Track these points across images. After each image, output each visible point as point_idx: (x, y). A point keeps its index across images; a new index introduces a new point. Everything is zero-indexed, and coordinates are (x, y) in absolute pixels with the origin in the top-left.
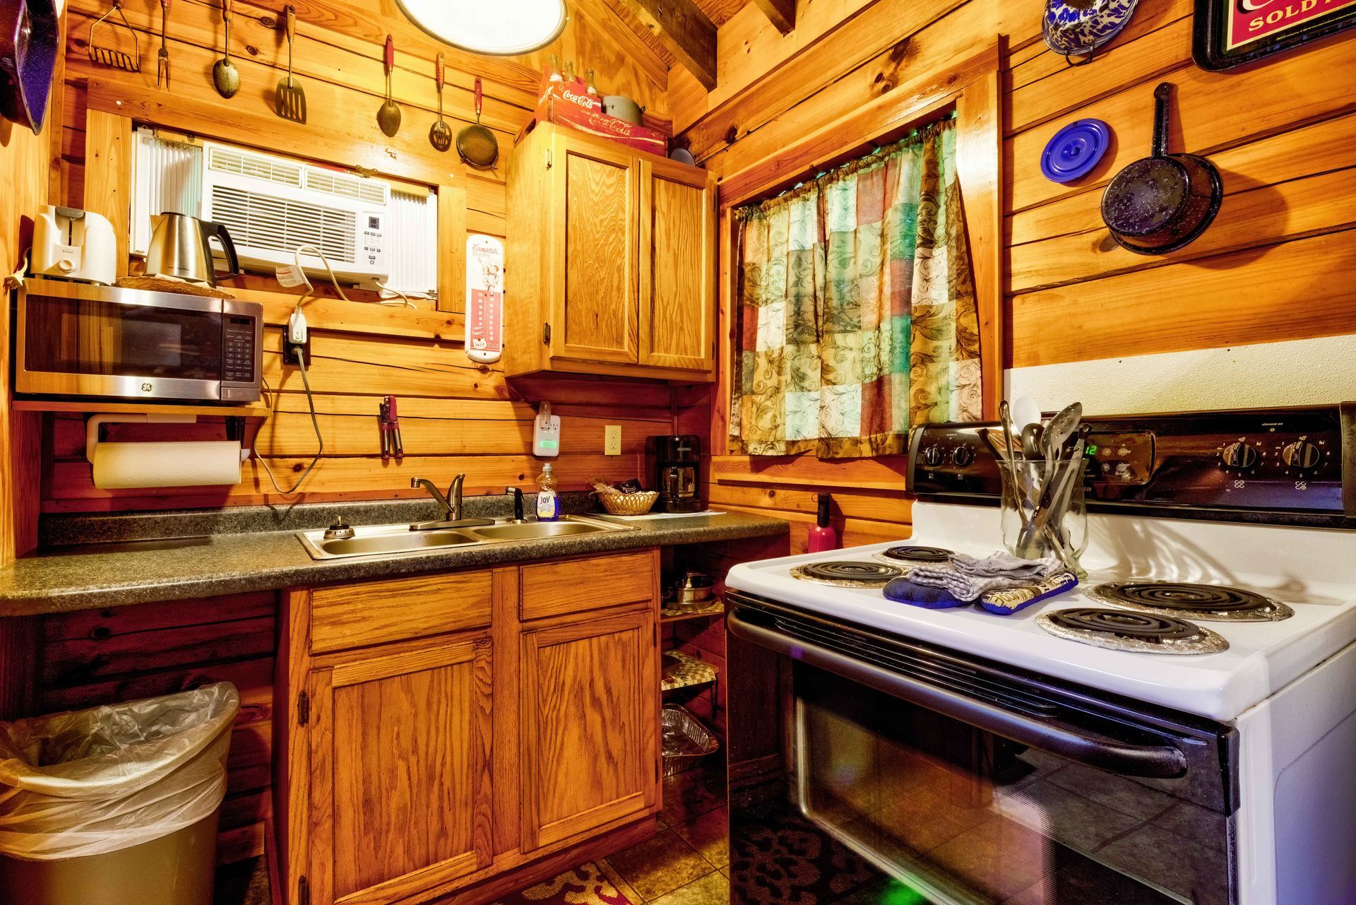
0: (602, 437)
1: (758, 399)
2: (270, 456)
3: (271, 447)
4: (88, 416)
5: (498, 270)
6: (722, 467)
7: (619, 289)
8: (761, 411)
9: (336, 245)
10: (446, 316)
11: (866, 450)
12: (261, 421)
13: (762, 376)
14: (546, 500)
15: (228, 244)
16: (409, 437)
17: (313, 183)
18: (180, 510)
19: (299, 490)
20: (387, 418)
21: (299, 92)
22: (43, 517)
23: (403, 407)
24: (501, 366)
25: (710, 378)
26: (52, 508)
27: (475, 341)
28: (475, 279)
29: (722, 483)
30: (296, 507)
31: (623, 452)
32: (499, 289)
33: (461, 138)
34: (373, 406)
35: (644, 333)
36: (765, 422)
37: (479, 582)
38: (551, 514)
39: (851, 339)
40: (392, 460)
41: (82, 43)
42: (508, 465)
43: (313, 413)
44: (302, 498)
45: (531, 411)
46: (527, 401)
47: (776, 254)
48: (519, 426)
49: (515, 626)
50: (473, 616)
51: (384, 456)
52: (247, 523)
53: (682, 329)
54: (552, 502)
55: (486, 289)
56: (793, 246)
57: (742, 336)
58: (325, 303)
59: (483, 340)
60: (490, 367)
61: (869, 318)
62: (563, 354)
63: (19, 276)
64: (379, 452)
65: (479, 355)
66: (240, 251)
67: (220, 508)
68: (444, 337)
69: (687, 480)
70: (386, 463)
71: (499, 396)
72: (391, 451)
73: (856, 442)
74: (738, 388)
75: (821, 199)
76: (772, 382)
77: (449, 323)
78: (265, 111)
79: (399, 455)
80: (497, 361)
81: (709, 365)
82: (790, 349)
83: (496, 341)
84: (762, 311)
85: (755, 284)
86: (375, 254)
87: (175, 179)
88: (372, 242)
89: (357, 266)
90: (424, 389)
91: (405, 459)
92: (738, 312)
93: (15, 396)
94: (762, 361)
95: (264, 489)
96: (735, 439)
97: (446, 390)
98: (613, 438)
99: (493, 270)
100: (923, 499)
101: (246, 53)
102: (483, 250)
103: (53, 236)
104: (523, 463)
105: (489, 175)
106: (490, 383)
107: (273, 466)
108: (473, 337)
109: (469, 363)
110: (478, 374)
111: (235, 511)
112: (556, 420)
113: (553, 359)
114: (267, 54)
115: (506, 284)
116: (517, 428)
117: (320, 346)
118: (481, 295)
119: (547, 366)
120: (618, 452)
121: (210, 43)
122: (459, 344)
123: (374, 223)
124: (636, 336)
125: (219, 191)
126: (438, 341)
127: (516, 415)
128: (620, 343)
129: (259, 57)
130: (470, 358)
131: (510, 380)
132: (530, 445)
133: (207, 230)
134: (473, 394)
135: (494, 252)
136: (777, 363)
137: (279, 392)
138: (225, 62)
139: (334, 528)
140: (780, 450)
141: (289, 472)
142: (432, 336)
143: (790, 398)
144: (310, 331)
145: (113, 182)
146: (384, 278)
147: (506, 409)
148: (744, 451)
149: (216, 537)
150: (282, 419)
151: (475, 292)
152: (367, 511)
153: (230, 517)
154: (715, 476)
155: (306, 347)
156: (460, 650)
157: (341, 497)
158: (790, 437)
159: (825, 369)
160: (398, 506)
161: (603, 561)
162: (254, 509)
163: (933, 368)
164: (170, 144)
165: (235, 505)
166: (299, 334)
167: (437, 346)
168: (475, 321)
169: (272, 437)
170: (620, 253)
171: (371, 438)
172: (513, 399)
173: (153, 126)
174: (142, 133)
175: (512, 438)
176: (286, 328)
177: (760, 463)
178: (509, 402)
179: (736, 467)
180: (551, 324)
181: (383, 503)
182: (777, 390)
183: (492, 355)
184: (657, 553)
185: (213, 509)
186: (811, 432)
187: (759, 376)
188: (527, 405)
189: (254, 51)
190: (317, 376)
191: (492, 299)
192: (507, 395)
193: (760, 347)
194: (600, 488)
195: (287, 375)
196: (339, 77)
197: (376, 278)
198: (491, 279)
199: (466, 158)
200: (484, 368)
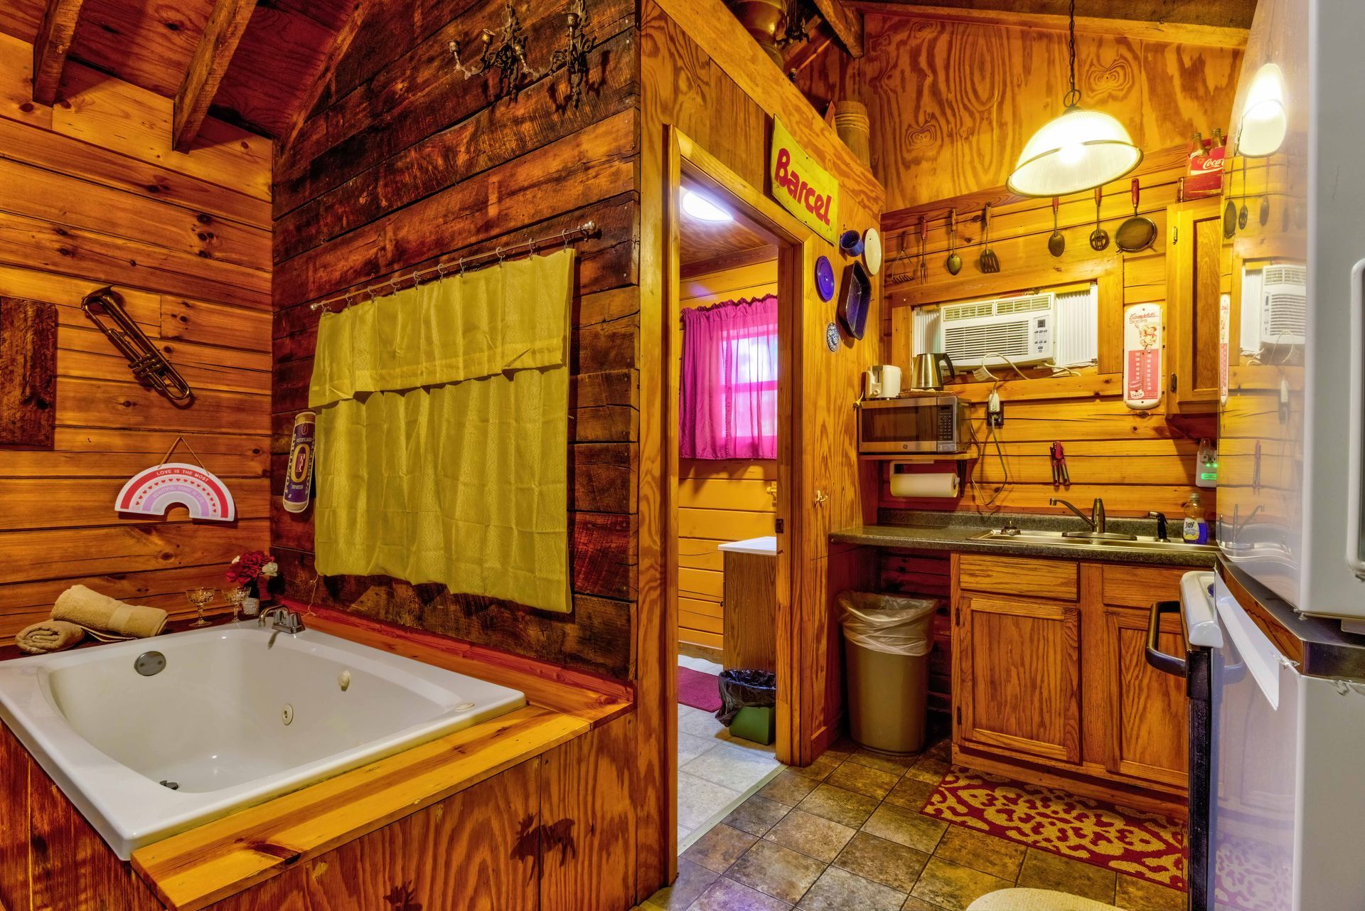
2: (981, 482)
3: (981, 476)
4: (889, 461)
5: (1155, 329)
9: (1018, 344)
10: (1105, 377)
12: (974, 461)
14: (1191, 525)
15: (949, 362)
16: (1074, 469)
17: (1001, 309)
18: (934, 511)
19: (998, 503)
20: (1057, 456)
21: (992, 255)
22: (879, 509)
23: (1069, 449)
24: (1160, 410)
26: (884, 505)
27: (1133, 393)
28: (1133, 341)
30: (995, 515)
32: (1157, 345)
33: (1120, 233)
34: (1046, 449)
37: (1067, 569)
38: (1196, 537)
40: (1062, 487)
41: (890, 276)
42: (1169, 493)
43: (1000, 455)
44: (998, 509)
45: (1192, 447)
46: (1190, 438)
48: (1181, 460)
49: (1100, 606)
50: (1062, 591)
51: (1055, 484)
52: (967, 521)
54: (1196, 527)
55: (1143, 348)
58: (1011, 384)
59: (1140, 391)
60: (1149, 412)
62: (1190, 398)
63: (858, 402)
64: (1052, 481)
65: (1137, 403)
66: (955, 363)
67: (953, 511)
68: (1102, 393)
70: (1057, 489)
71: (1160, 434)
72: (1060, 480)
77: (1109, 381)
78: (977, 274)
79: (1067, 484)
80: (1156, 406)
83: (1154, 390)
86: (1042, 345)
87: (932, 330)
88: (1040, 337)
89: (1032, 355)
90: (1087, 434)
91: (1071, 487)
93: (860, 454)
95: (978, 502)
97: (1106, 434)
99: (1149, 331)
101: (965, 244)
102: (1141, 317)
103: (872, 379)
104: (1186, 493)
105: (1148, 252)
106: (1149, 425)
107: (982, 488)
108: (1130, 390)
109: (1128, 411)
110: (1137, 419)
111: (960, 514)
113: (1180, 404)
114: (977, 239)
115: (1164, 340)
116: (1179, 462)
117: (1009, 412)
118: (1138, 354)
119: (1176, 410)
121: (946, 247)
122: (1119, 397)
123: (1041, 324)
125: (949, 331)
126: (1097, 396)
127: (1178, 451)
129: (972, 242)
130: (1129, 406)
131: (1171, 420)
132: (1192, 477)
133: (938, 357)
134: (1132, 436)
135: (1152, 315)
137: (986, 443)
138: (952, 256)
139: (1007, 528)
141: (992, 492)
142: (1092, 394)
144: (1002, 403)
145: (903, 342)
146: (1051, 361)
147: (1168, 446)
149: (951, 527)
150: (988, 460)
151: (1132, 353)
152: (1040, 521)
153: (958, 517)
155: (1001, 413)
156: (1053, 611)
157: (1024, 510)
160: (1064, 520)
162: (970, 514)
164: (929, 312)
165: (962, 510)
166: (995, 405)
167: (1098, 401)
168: (1132, 376)
169: (982, 470)
171: (1045, 470)
172: (1173, 437)
173: (921, 305)
174: (917, 309)
175: (1176, 470)
176: (987, 404)
178: (1171, 441)
180: (1177, 375)
181: (1053, 517)
183: (1150, 402)
185: (950, 511)
188: (1190, 441)
189: (969, 240)
190: (1006, 433)
191: (1150, 356)
192: (1168, 434)
195: (990, 432)
196: (1021, 231)
197: (1044, 361)
198: (1148, 339)
199: (1122, 247)
200: (1143, 414)
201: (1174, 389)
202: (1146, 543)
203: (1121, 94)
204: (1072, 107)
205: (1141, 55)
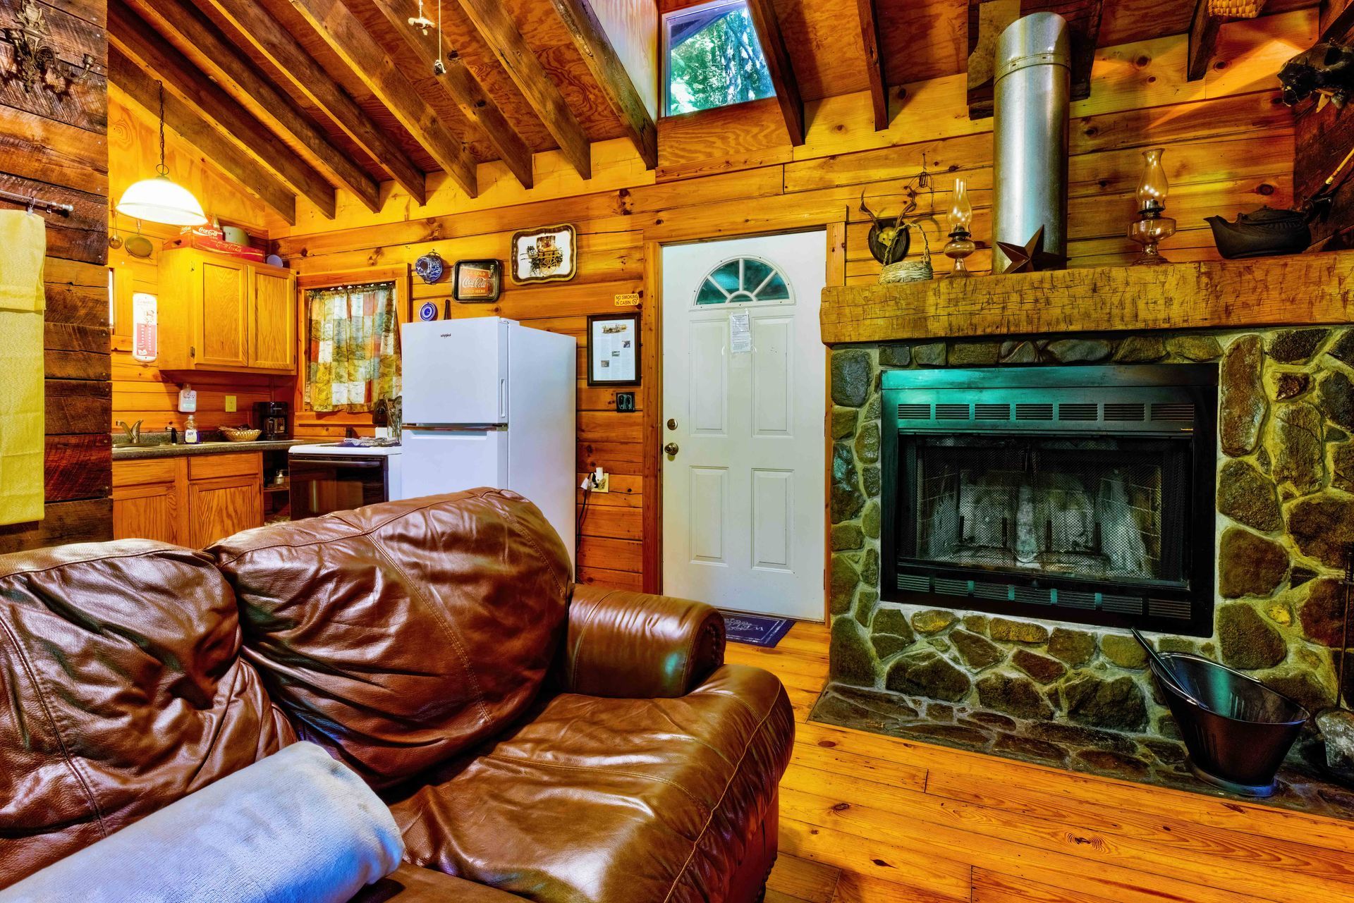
0: (224, 402)
1: (319, 385)
5: (153, 313)
6: (300, 418)
7: (236, 329)
8: (320, 391)
11: (366, 409)
13: (321, 375)
14: (191, 434)
24: (155, 364)
25: (294, 373)
27: (140, 351)
28: (139, 317)
29: (301, 425)
31: (238, 410)
32: (154, 323)
33: (128, 241)
35: (251, 351)
36: (323, 396)
37: (169, 463)
38: (195, 441)
39: (361, 363)
42: (162, 416)
45: (176, 388)
46: (174, 383)
47: (328, 318)
48: (169, 396)
49: (186, 482)
50: (166, 477)
53: (275, 349)
54: (195, 435)
55: (146, 323)
56: (336, 317)
57: (311, 354)
59: (144, 350)
60: (149, 365)
61: (368, 354)
62: (202, 362)
65: (143, 358)
68: (120, 348)
69: (279, 425)
71: (156, 380)
73: (362, 406)
74: (309, 379)
75: (348, 299)
76: (327, 378)
77: (123, 341)
80: (154, 362)
81: (292, 367)
82: (335, 364)
83: (153, 351)
84: (321, 344)
85: (318, 330)
92: (309, 341)
94: (321, 368)
96: (308, 404)
98: (231, 403)
99: (150, 313)
100: (380, 426)
102: (144, 302)
104: (172, 416)
105: (147, 261)
106: (149, 373)
108: (138, 349)
109: (136, 363)
110: (141, 368)
112: (194, 393)
113: (197, 364)
115: (158, 320)
116: (167, 397)
118: (143, 326)
119: (193, 367)
120: (234, 410)
122: (128, 351)
124: (246, 353)
126: (115, 349)
127: (167, 390)
128: (237, 355)
130: (136, 360)
131: (162, 372)
132: (177, 406)
134: (140, 378)
135: (151, 302)
136: (328, 369)
140: (330, 409)
143: (335, 386)
147: (161, 387)
148: (311, 410)
151: (139, 325)
154: (297, 422)
156: (161, 490)
158: (334, 403)
159: (349, 374)
161: (232, 456)
163: (387, 379)
167: (115, 352)
168: (139, 340)
170: (237, 312)
172: (164, 381)
175: (166, 402)
177: (320, 415)
178: (162, 384)
179: (308, 417)
180: (195, 347)
182: (329, 381)
183: (150, 358)
184: (261, 454)
186: (344, 401)
187: (319, 374)
188: (174, 385)
191: (150, 329)
192: (161, 380)
193: (321, 360)
194: (222, 428)
198: (149, 317)
199: (131, 253)
200: (145, 365)
201: (193, 355)
202: (162, 447)
203: (125, 146)
204: (162, 176)
205: (138, 128)
